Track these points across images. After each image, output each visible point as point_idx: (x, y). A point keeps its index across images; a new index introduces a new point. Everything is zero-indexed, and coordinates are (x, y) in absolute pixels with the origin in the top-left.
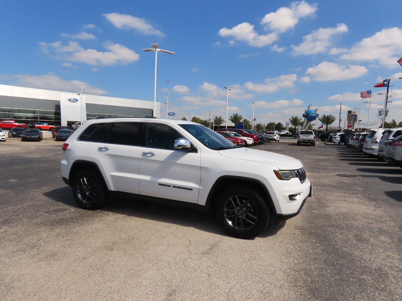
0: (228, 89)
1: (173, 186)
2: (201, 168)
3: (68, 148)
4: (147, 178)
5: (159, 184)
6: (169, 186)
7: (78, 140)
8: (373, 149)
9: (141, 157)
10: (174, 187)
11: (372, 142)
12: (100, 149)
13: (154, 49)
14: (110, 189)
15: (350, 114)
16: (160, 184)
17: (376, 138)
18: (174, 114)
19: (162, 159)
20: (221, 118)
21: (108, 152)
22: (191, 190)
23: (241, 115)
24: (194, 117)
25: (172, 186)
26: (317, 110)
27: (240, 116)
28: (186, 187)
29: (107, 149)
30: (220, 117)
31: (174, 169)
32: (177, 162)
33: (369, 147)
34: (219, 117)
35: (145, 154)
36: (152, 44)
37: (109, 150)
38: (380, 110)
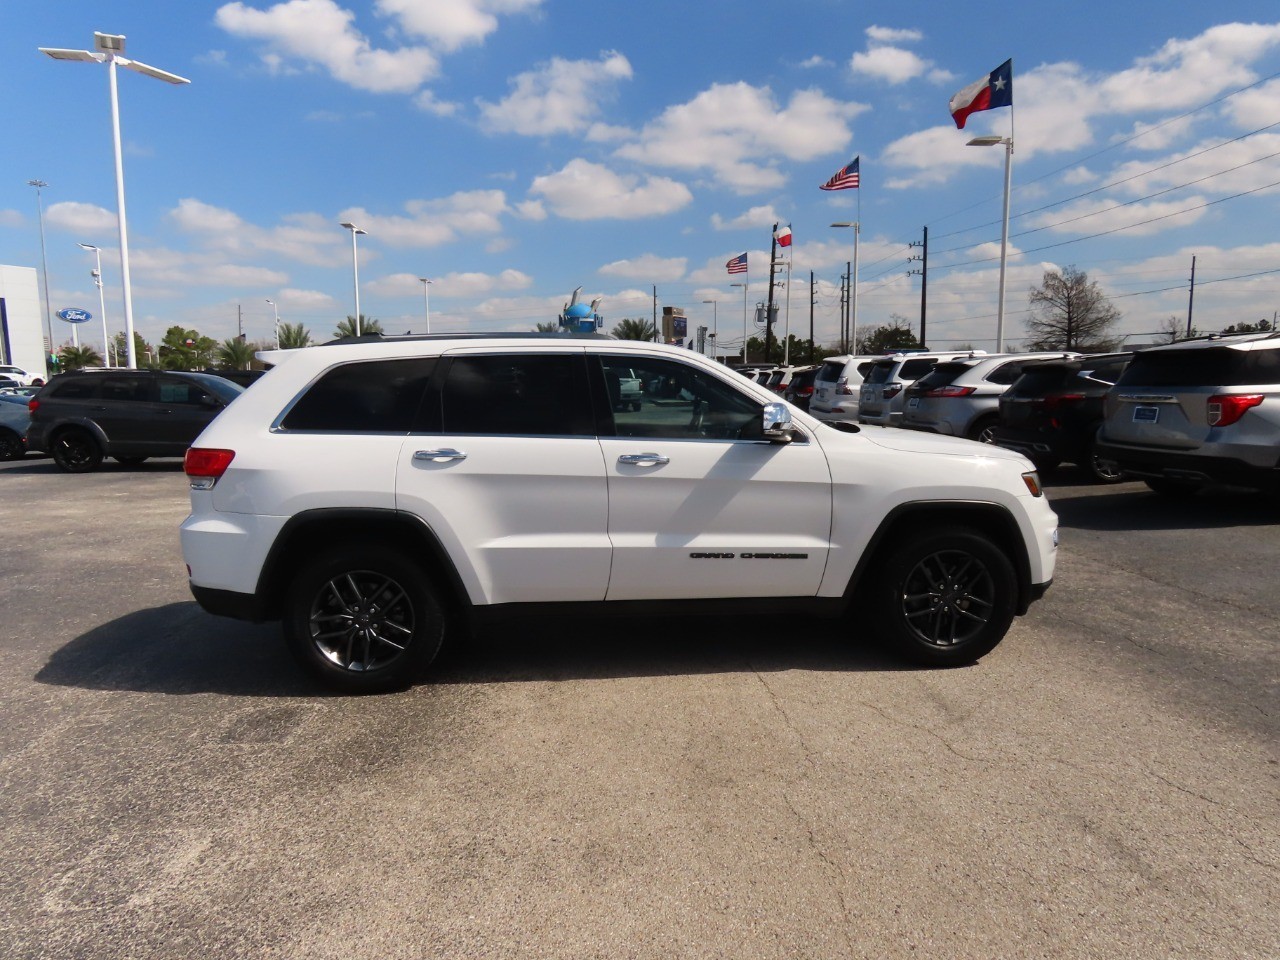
0: (355, 230)
1: (743, 556)
2: (832, 488)
3: (232, 465)
4: (647, 540)
5: (692, 555)
6: (729, 556)
7: (278, 432)
8: (840, 410)
9: (613, 472)
10: (747, 555)
11: (837, 392)
12: (422, 459)
13: (100, 57)
14: (476, 601)
15: (668, 317)
16: (697, 555)
17: (847, 380)
18: (88, 317)
19: (700, 472)
20: (305, 330)
21: (459, 468)
22: (804, 556)
23: (376, 322)
24: (172, 327)
25: (737, 556)
26: (596, 305)
27: (371, 322)
28: (788, 553)
29: (455, 457)
30: (301, 328)
31: (742, 501)
32: (752, 479)
33: (830, 405)
34: (294, 327)
35: (627, 462)
36: (97, 33)
37: (464, 458)
38: (760, 306)
